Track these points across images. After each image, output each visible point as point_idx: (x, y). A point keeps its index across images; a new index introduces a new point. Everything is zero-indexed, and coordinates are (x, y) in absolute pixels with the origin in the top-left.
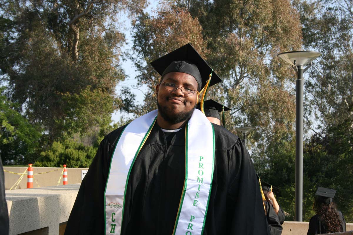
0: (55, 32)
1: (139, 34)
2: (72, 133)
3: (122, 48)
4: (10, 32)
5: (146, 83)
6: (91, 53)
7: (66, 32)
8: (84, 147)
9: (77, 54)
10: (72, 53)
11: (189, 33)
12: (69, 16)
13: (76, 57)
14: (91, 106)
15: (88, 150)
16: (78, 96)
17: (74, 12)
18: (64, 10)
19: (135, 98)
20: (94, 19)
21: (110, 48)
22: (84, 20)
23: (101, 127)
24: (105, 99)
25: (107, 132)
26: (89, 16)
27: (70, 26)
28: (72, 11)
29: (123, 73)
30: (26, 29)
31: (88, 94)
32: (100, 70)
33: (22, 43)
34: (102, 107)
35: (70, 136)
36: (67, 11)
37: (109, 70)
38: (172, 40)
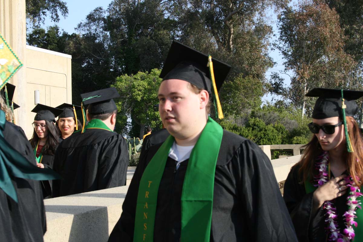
0: (212, 28)
1: (284, 26)
2: (228, 115)
3: (270, 39)
4: (176, 31)
5: (292, 69)
6: (243, 44)
7: (222, 28)
8: (238, 127)
9: (232, 46)
10: (227, 46)
11: (327, 22)
12: (224, 14)
13: (231, 49)
14: (244, 92)
15: (241, 129)
16: (232, 83)
17: (227, 10)
18: (219, 9)
19: (284, 81)
20: (246, 15)
21: (259, 39)
22: (236, 17)
23: (253, 108)
24: (255, 84)
25: (257, 114)
26: (240, 13)
27: (225, 23)
28: (226, 9)
29: (271, 61)
30: (188, 28)
31: (240, 81)
32: (251, 59)
33: (186, 40)
34: (253, 92)
35: (227, 118)
36: (222, 10)
37: (259, 58)
38: (313, 29)
